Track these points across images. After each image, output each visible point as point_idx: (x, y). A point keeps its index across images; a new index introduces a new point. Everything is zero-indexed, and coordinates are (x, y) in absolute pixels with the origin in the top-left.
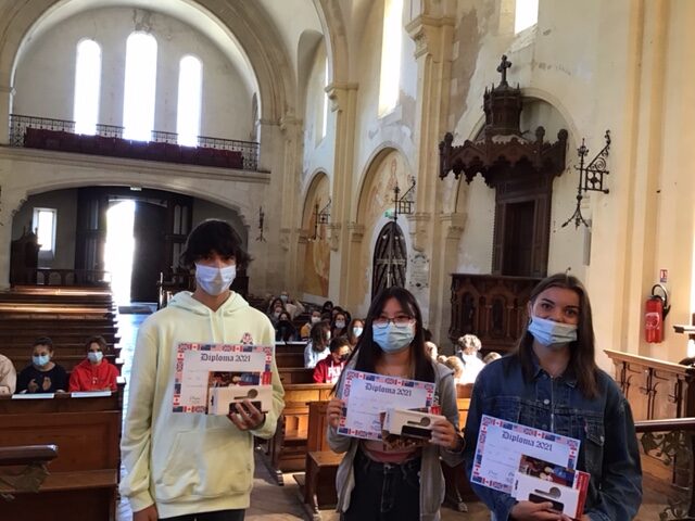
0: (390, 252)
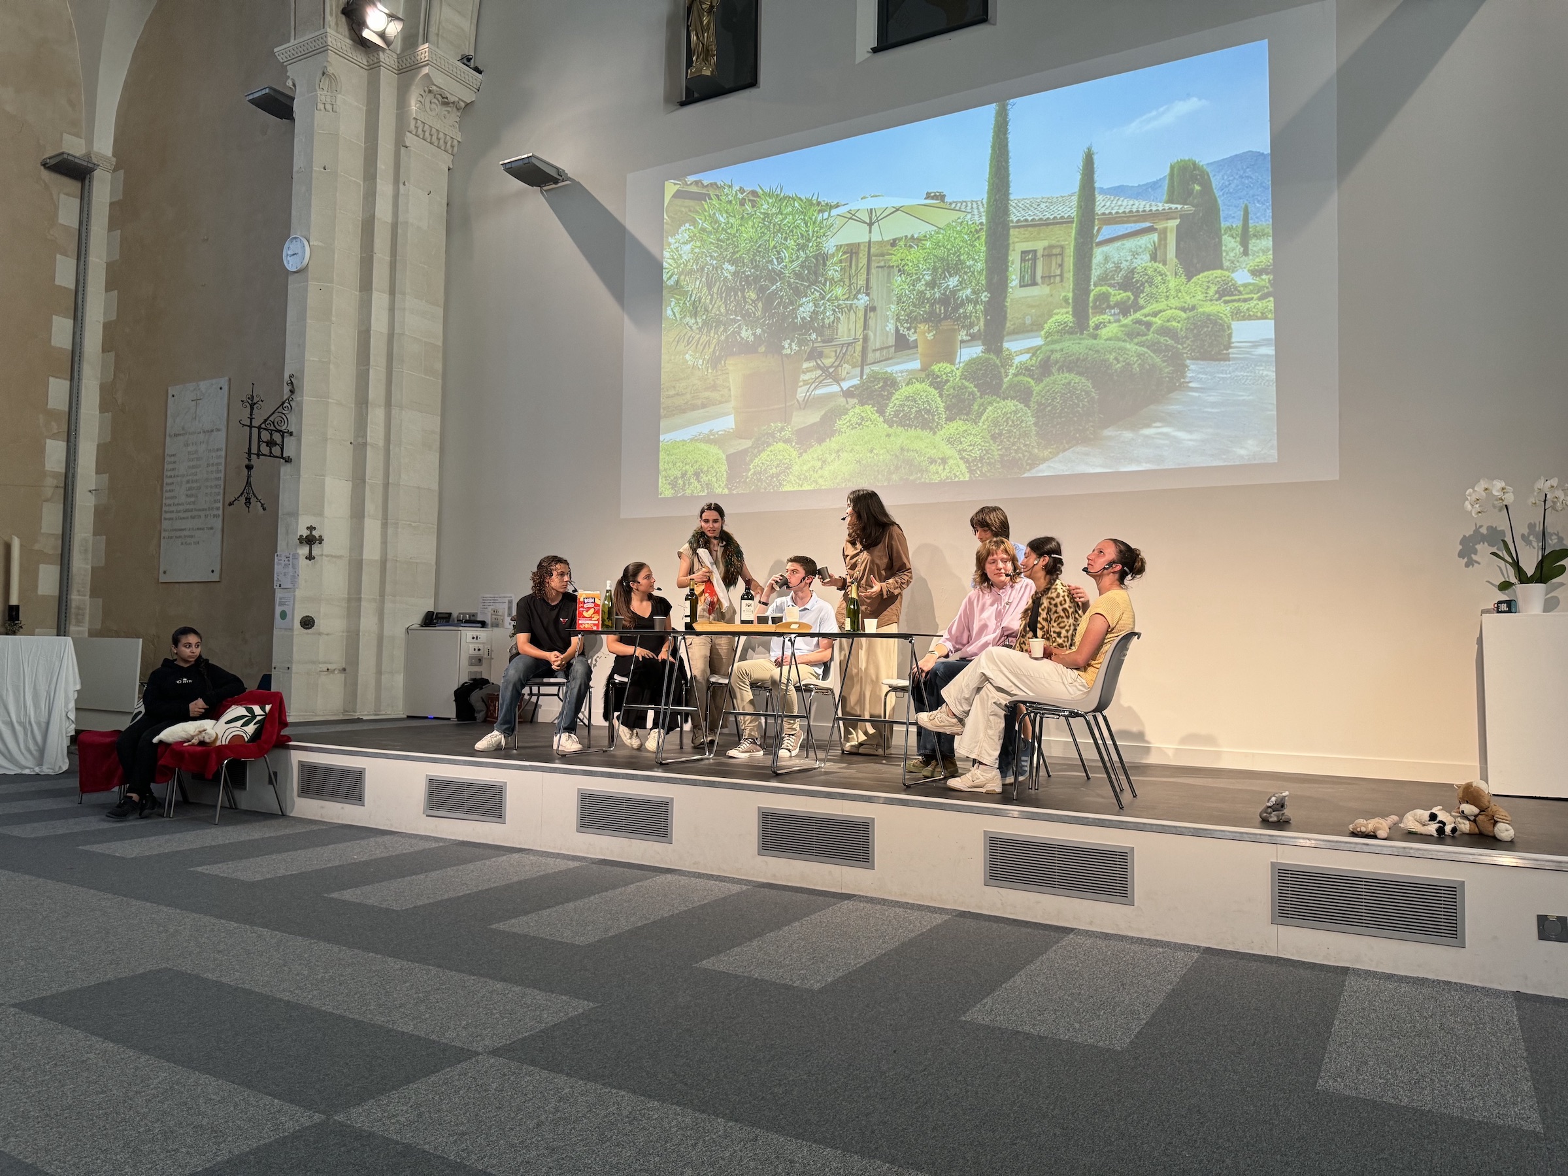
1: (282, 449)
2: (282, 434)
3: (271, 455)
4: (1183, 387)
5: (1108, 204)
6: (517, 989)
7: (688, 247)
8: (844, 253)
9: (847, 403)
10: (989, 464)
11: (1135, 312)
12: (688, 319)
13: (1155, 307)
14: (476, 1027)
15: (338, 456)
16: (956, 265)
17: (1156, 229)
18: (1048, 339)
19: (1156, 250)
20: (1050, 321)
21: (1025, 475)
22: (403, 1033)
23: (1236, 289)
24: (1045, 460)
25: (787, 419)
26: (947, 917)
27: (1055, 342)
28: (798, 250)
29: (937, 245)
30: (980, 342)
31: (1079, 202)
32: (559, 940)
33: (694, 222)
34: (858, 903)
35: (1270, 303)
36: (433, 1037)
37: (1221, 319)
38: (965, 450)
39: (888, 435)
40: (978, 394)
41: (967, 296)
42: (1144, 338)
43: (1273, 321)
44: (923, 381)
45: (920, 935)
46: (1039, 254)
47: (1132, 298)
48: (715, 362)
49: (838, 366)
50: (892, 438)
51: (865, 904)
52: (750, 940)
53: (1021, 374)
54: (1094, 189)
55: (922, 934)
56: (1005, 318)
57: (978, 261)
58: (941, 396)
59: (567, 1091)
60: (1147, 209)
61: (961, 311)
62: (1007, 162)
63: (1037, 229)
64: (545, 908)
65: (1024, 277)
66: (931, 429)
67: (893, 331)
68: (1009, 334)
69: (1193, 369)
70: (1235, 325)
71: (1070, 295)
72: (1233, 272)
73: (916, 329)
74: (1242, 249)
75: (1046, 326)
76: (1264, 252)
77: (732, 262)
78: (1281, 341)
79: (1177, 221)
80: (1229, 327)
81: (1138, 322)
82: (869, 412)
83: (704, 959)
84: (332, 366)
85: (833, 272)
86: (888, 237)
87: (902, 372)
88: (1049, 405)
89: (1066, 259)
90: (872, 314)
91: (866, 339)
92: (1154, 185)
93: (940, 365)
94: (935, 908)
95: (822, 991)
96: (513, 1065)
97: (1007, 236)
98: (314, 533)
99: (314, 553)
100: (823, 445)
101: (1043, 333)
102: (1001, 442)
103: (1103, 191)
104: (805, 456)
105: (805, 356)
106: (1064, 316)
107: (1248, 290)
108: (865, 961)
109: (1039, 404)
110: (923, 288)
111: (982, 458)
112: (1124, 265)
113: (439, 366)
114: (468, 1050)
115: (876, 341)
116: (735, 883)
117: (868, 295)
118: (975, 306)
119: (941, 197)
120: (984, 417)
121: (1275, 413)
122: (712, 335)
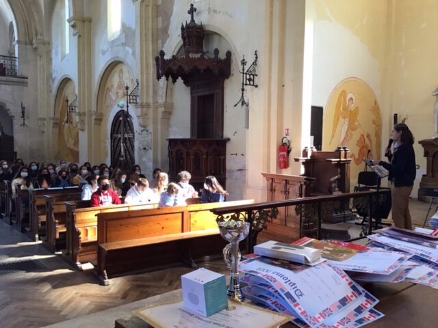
0: (122, 129)
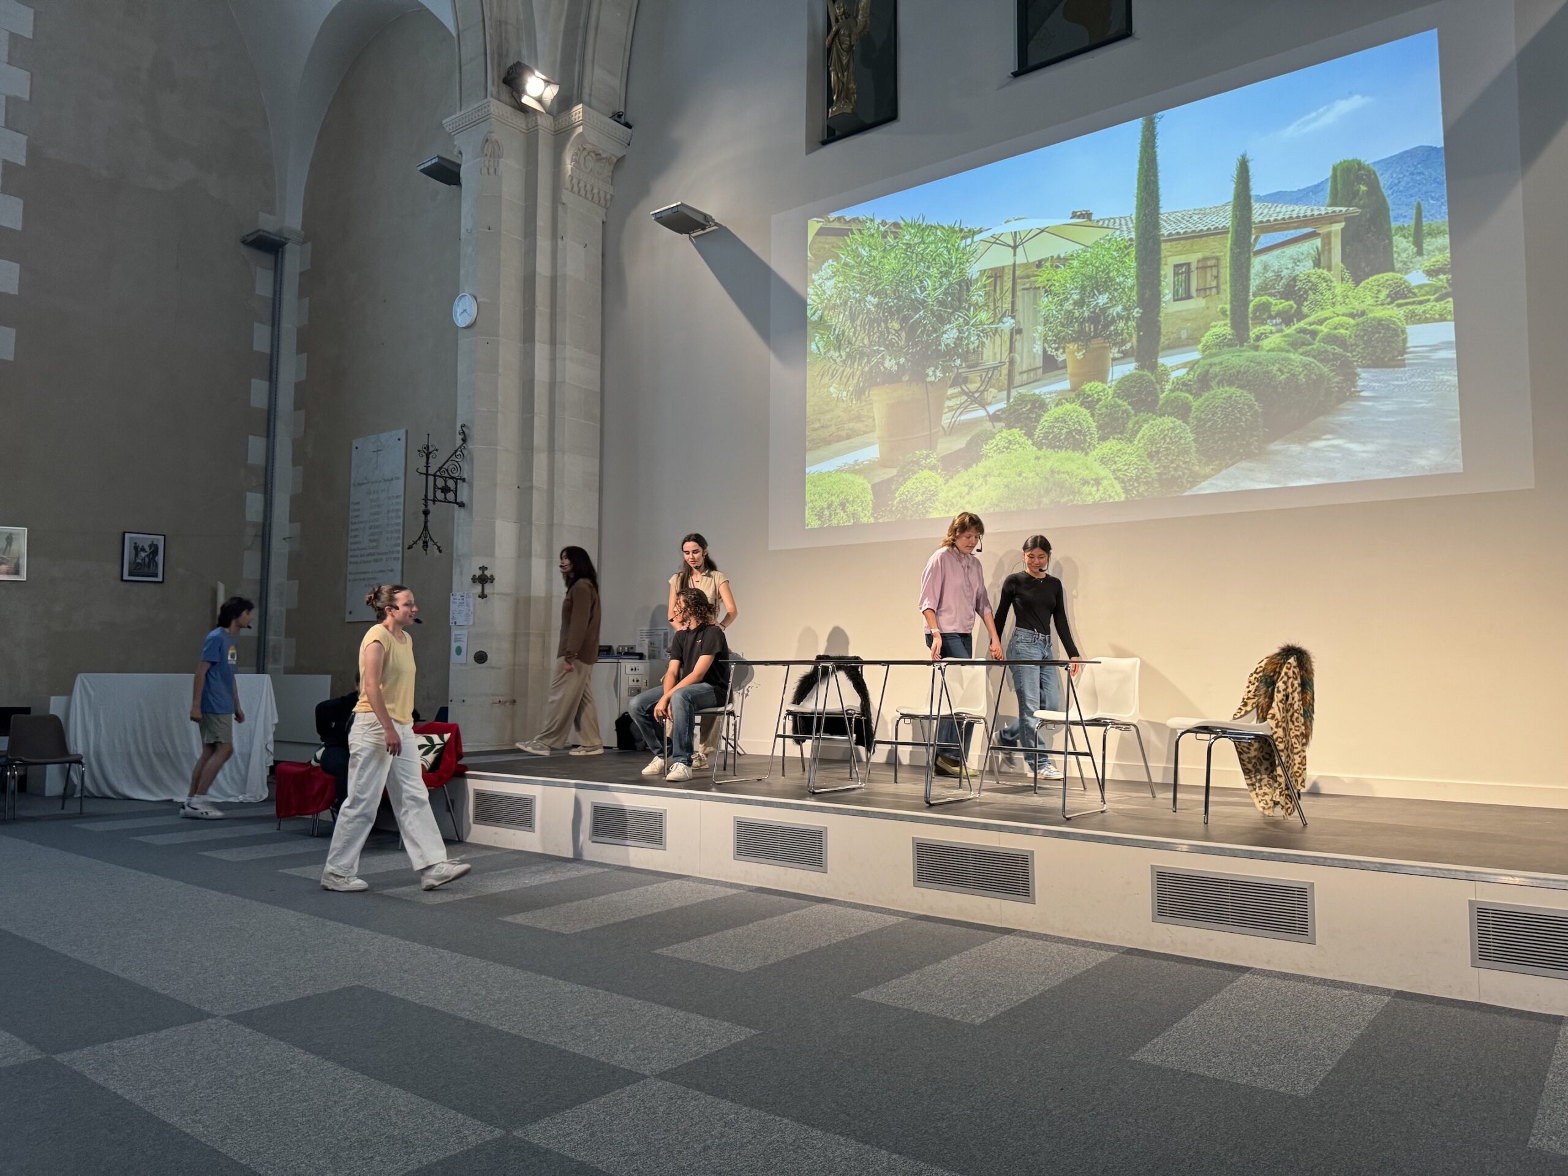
1: (456, 495)
2: (456, 480)
3: (446, 501)
4: (1354, 396)
5: (1265, 212)
6: (681, 1014)
7: (831, 283)
8: (989, 277)
9: (994, 427)
10: (1147, 483)
11: (1299, 320)
12: (832, 352)
13: (1321, 314)
14: (643, 1050)
15: (505, 499)
16: (1106, 282)
17: (1319, 234)
18: (1206, 353)
19: (1319, 255)
20: (1208, 334)
21: (1186, 494)
22: (575, 1054)
23: (1410, 291)
24: (1206, 477)
25: (931, 446)
26: (1113, 954)
27: (1211, 356)
28: (941, 278)
29: (1085, 263)
30: (1133, 359)
31: (1234, 211)
32: (720, 966)
33: (837, 258)
34: (1018, 938)
35: (1449, 304)
36: (603, 1059)
37: (1394, 323)
38: (1120, 470)
39: (1037, 458)
40: (1133, 412)
41: (1118, 314)
42: (1310, 347)
43: (1453, 323)
44: (1074, 402)
45: (1084, 972)
46: (1193, 267)
47: (1295, 306)
48: (859, 393)
49: (984, 390)
50: (1041, 461)
51: (1027, 940)
52: (909, 972)
53: (1178, 389)
54: (1250, 197)
55: (1088, 971)
56: (1159, 333)
57: (1128, 276)
58: (1093, 415)
59: (732, 1116)
60: (1309, 213)
61: (1112, 328)
62: (1156, 175)
63: (1190, 241)
64: (705, 935)
65: (1178, 291)
66: (1083, 449)
67: (1040, 352)
68: (1164, 349)
69: (1365, 378)
70: (1410, 329)
71: (1228, 307)
72: (1406, 273)
73: (1064, 348)
74: (1415, 250)
75: (1204, 340)
76: (1441, 250)
77: (874, 294)
78: (1461, 343)
79: (1343, 224)
80: (1403, 332)
81: (1302, 331)
82: (1017, 436)
83: (863, 990)
84: (499, 415)
85: (977, 296)
86: (1033, 259)
87: (1050, 393)
88: (1209, 420)
89: (1222, 271)
90: (1018, 337)
91: (1012, 362)
92: (1316, 189)
93: (1091, 384)
94: (1100, 944)
95: (983, 1026)
96: (680, 1089)
97: (1158, 251)
98: (486, 572)
99: (486, 592)
100: (970, 470)
101: (1200, 346)
102: (1159, 460)
103: (1259, 199)
104: (952, 482)
105: (949, 383)
106: (1223, 328)
107: (1423, 292)
108: (1027, 997)
109: (1199, 420)
110: (1071, 307)
111: (1138, 478)
112: (1285, 273)
113: (597, 412)
114: (637, 1073)
115: (1023, 362)
116: (891, 914)
117: (1013, 317)
118: (1127, 322)
119: (1088, 215)
120: (1139, 435)
121: (1458, 420)
122: (856, 367)
